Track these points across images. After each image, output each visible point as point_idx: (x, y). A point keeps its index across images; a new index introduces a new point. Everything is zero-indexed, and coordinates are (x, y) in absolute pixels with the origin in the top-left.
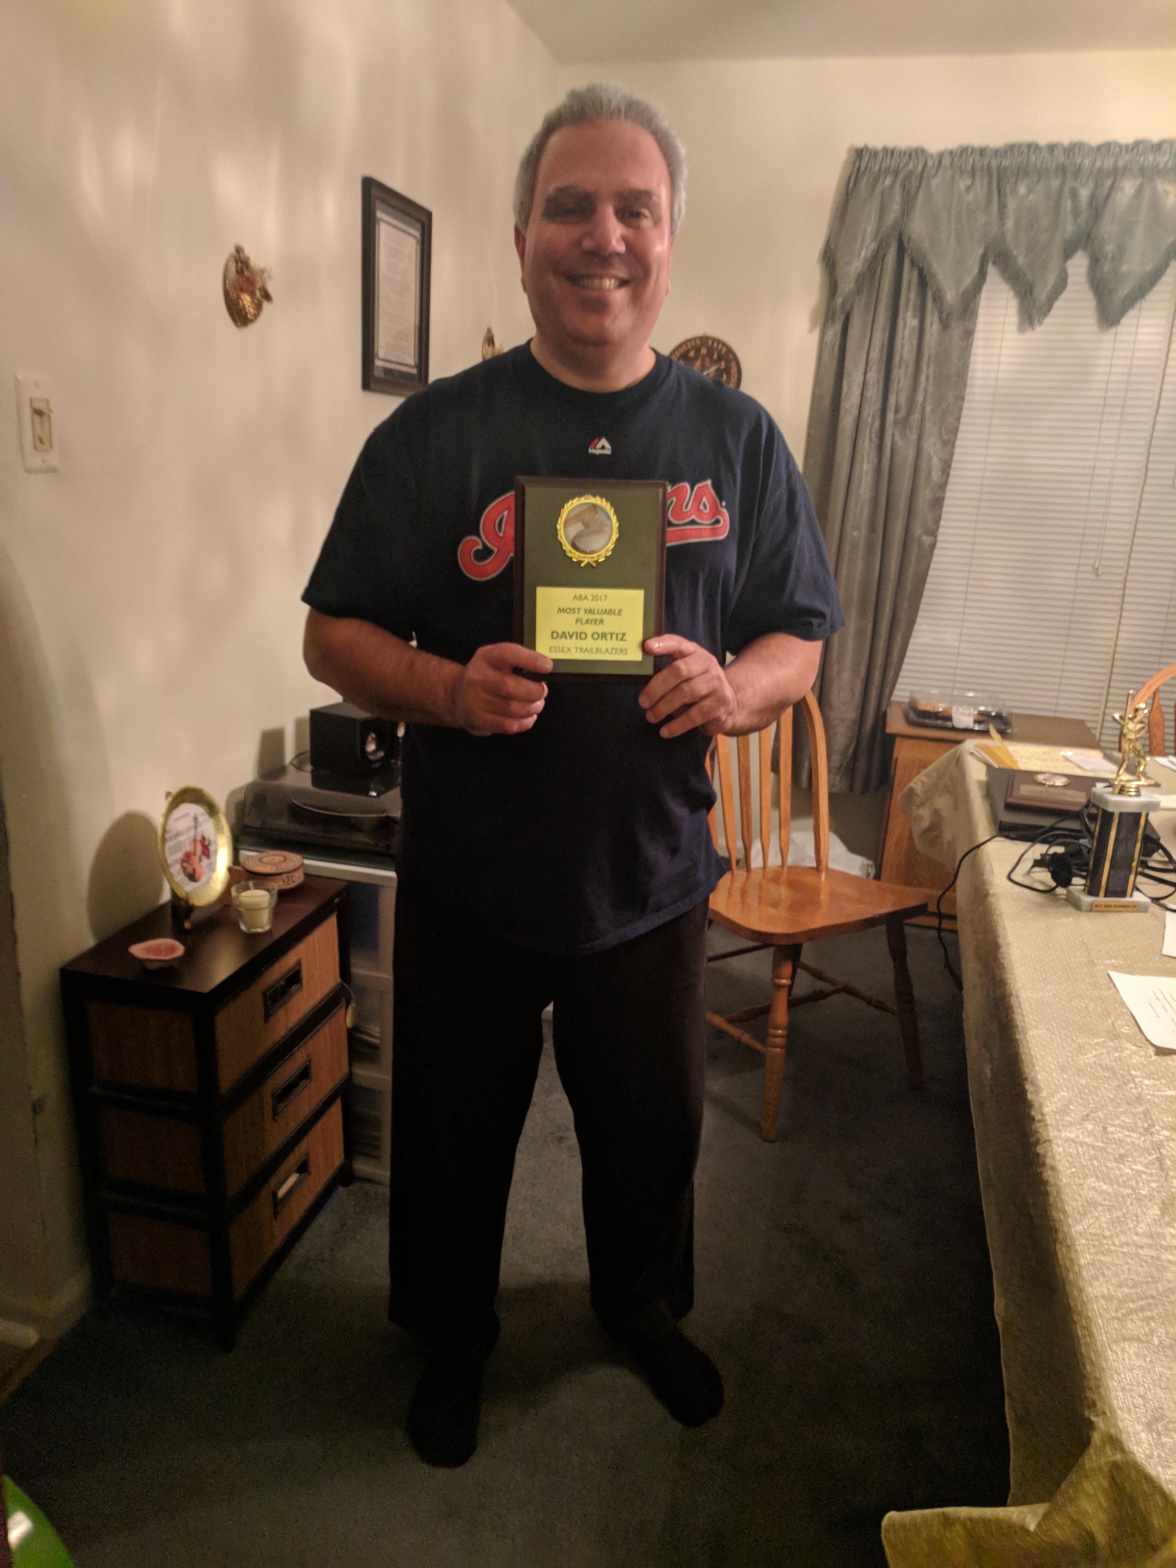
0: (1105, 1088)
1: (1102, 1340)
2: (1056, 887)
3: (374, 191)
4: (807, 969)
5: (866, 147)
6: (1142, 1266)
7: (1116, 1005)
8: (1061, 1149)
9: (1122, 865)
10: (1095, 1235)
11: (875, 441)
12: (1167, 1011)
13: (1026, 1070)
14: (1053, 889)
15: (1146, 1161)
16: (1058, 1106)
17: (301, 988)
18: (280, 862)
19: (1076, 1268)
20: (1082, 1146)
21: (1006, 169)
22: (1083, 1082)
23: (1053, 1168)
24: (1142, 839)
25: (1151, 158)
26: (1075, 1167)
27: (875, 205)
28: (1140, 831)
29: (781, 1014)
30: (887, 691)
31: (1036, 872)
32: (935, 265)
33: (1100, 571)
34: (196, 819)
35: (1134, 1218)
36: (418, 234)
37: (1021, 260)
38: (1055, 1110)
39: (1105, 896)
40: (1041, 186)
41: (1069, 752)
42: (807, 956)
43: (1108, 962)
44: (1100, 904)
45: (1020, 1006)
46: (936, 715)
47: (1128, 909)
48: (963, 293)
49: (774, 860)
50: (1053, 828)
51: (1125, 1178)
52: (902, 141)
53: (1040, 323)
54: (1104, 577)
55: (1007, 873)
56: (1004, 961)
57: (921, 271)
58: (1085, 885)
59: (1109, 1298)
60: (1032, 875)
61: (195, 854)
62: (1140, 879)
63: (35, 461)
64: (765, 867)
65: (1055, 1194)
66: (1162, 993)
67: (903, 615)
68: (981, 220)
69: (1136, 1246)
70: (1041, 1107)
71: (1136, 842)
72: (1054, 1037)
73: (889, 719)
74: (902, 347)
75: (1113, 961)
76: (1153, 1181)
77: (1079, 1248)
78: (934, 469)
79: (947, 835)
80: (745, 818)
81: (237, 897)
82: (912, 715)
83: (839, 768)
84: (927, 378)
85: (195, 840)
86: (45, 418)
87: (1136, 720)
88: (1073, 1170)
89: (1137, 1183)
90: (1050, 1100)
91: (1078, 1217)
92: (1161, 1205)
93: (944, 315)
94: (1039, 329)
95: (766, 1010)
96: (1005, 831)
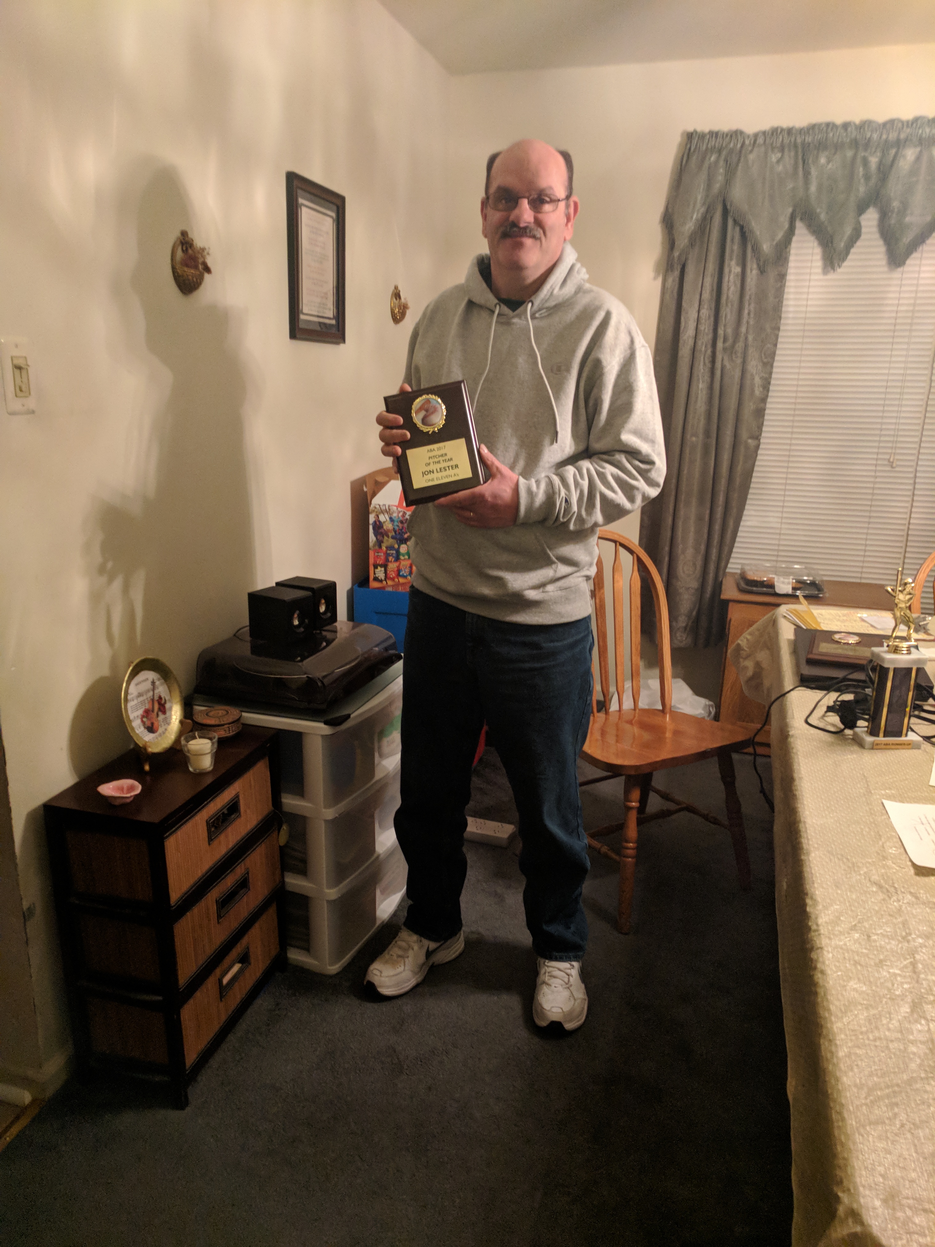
0: (872, 902)
1: (852, 1125)
2: (844, 729)
3: (296, 183)
4: (657, 792)
5: (695, 131)
6: (891, 1058)
7: (887, 830)
8: (830, 955)
9: (897, 709)
10: (853, 1031)
11: (709, 365)
12: (929, 834)
13: (807, 887)
14: (842, 730)
15: (902, 965)
16: (831, 917)
17: (239, 816)
18: (223, 716)
19: (835, 1060)
20: (848, 952)
21: (809, 144)
22: (854, 897)
23: (823, 972)
24: (914, 687)
25: (928, 130)
26: (841, 971)
27: (703, 176)
28: (912, 682)
29: (632, 830)
30: (723, 564)
31: (829, 716)
32: (753, 224)
33: (894, 465)
34: (153, 683)
35: (888, 1016)
36: (334, 215)
37: (823, 217)
38: (828, 921)
39: (884, 736)
40: (838, 157)
41: (864, 614)
42: (659, 781)
43: (883, 792)
44: (879, 742)
45: (806, 831)
46: (761, 584)
47: (903, 747)
48: (777, 245)
49: (628, 704)
50: (845, 679)
51: (882, 980)
52: (725, 125)
53: (840, 266)
54: (897, 469)
55: (805, 717)
56: (797, 793)
57: (742, 228)
58: (867, 727)
59: (860, 1087)
60: (826, 718)
61: (153, 711)
62: (913, 720)
63: (16, 405)
64: (620, 710)
65: (823, 995)
66: (926, 818)
67: (734, 504)
68: (790, 185)
69: (887, 1040)
70: (816, 918)
71: (909, 690)
72: (832, 857)
73: (723, 587)
74: (728, 290)
75: (887, 791)
76: (906, 983)
77: (838, 1042)
78: (757, 385)
79: (766, 683)
80: (603, 671)
81: (186, 745)
82: (743, 585)
83: (685, 628)
84: (749, 314)
85: (153, 700)
86: (24, 372)
87: (905, 592)
88: (839, 973)
89: (893, 985)
90: (824, 913)
91: (840, 1015)
92: (911, 1004)
93: (761, 264)
94: (839, 270)
95: (621, 827)
96: (806, 682)
